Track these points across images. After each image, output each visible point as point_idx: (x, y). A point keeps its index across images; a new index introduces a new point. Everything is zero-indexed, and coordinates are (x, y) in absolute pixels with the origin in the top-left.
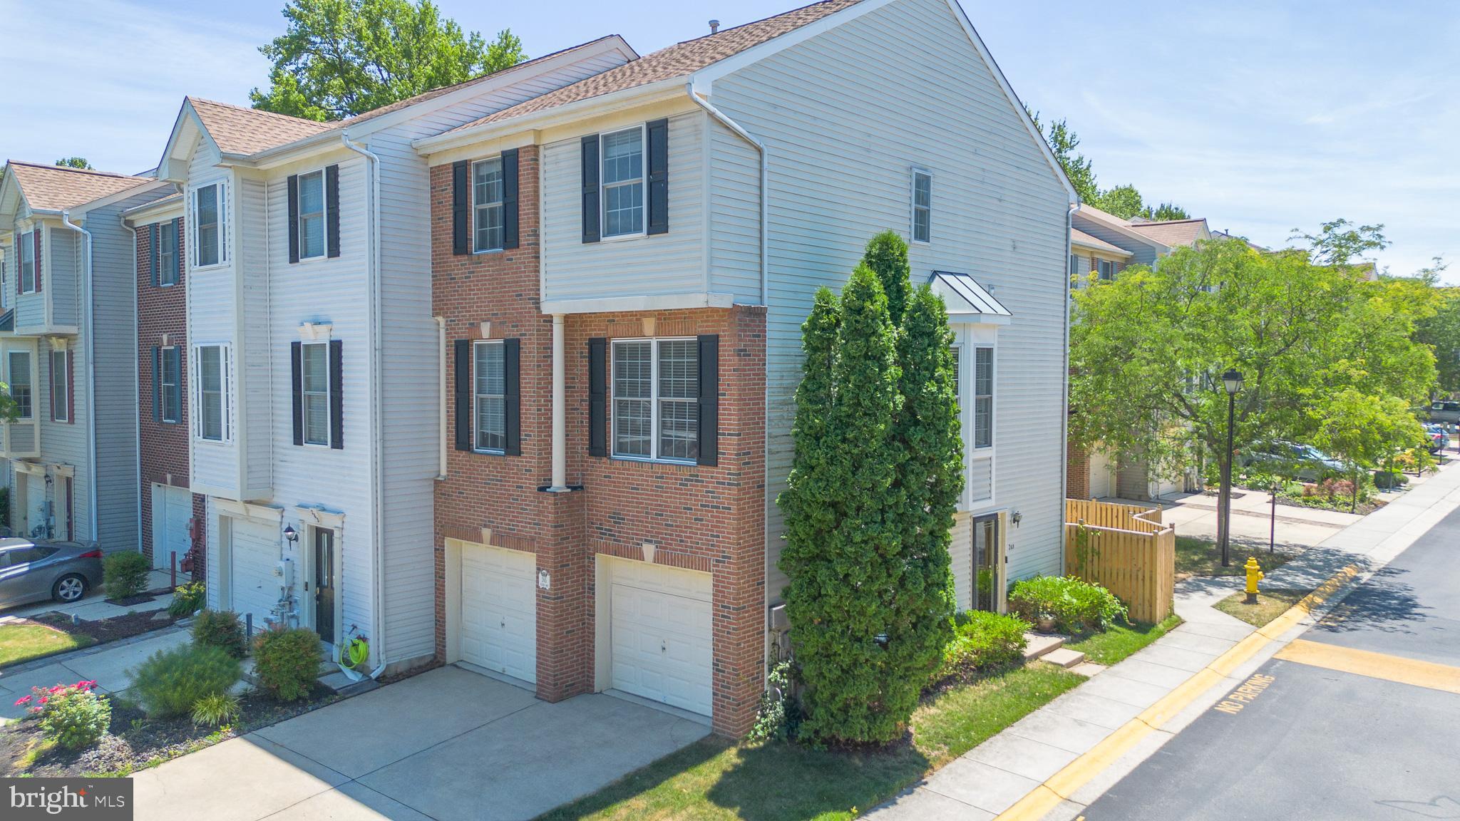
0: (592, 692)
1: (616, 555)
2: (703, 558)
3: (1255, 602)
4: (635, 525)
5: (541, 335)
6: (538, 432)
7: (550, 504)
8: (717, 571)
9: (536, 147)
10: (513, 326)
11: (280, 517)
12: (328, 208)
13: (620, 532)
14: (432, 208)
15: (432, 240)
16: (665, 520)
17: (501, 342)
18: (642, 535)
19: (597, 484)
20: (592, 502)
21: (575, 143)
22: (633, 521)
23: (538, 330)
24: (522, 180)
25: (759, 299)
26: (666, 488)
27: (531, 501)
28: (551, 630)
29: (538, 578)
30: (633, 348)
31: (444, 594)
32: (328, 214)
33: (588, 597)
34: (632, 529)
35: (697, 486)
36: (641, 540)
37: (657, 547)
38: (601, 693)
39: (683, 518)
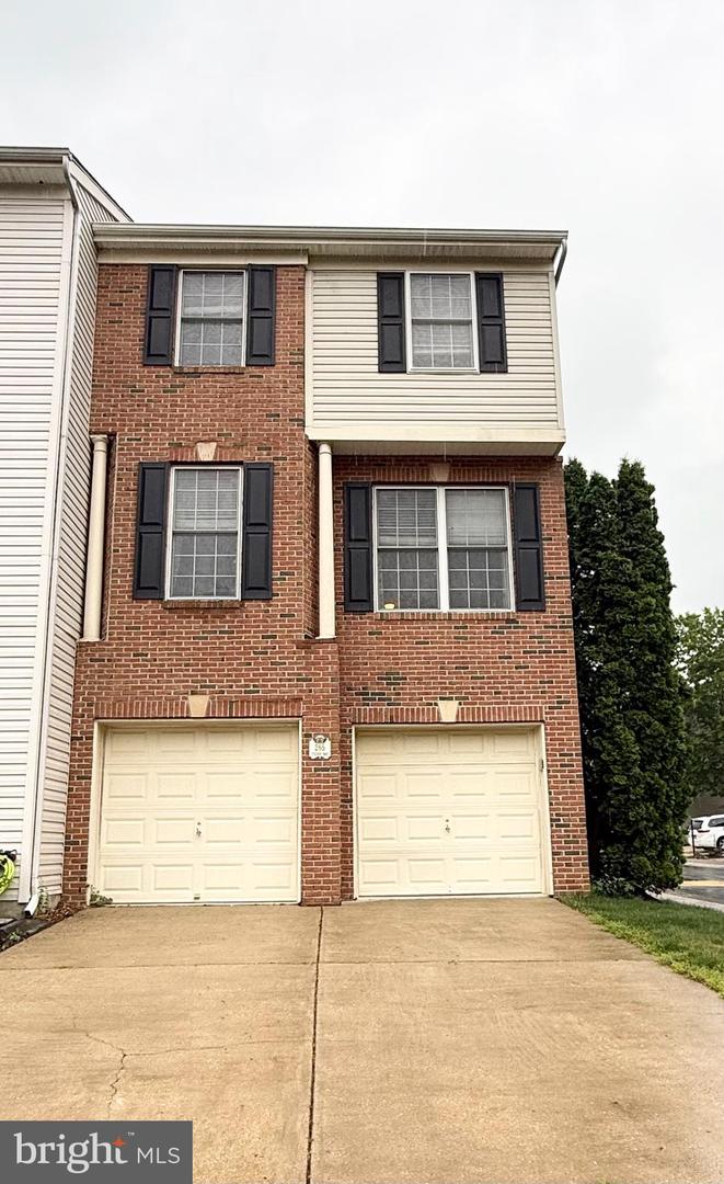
0: (352, 900)
2: (530, 708)
4: (424, 683)
8: (550, 719)
9: (306, 269)
10: (260, 449)
14: (98, 309)
16: (471, 673)
18: (436, 693)
19: (355, 643)
20: (349, 664)
22: (420, 679)
26: (472, 638)
29: (306, 747)
31: (88, 802)
34: (419, 689)
36: (435, 699)
37: (460, 703)
38: (357, 899)
39: (498, 668)
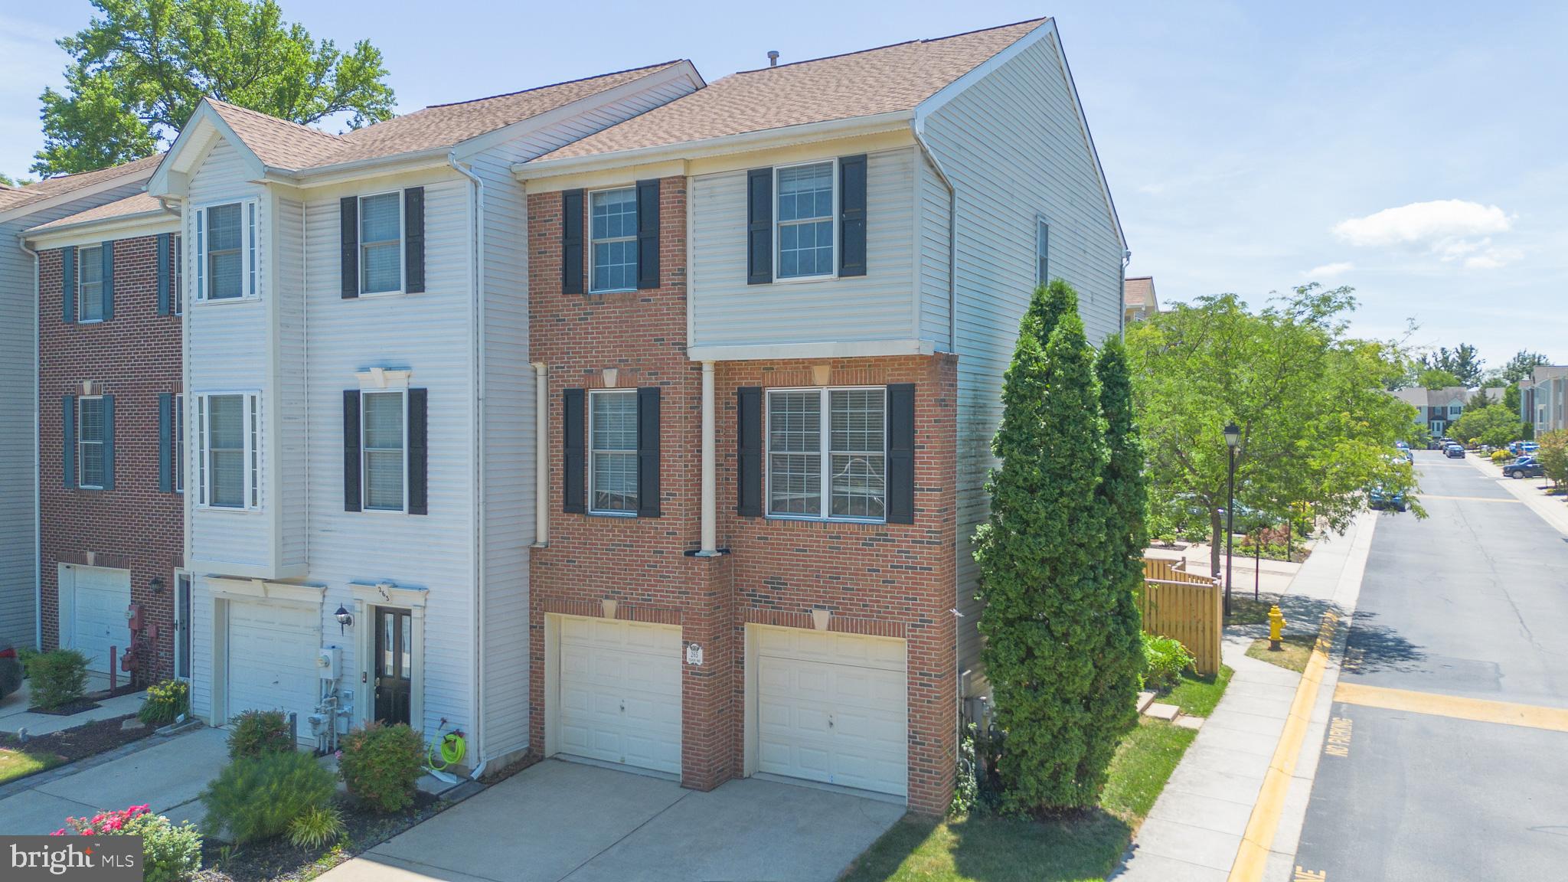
0: (741, 777)
1: (774, 624)
2: (894, 624)
3: (1280, 650)
4: (802, 590)
5: (688, 384)
6: (685, 490)
7: (703, 570)
8: (913, 636)
9: (685, 178)
10: (650, 374)
11: (321, 597)
12: (407, 236)
13: (780, 599)
14: (529, 241)
15: (530, 276)
16: (843, 583)
17: (634, 391)
18: (811, 601)
19: (747, 547)
20: (741, 566)
21: (741, 175)
22: (799, 585)
23: (686, 379)
24: (664, 213)
25: (948, 347)
26: (844, 549)
27: (677, 568)
28: (705, 710)
29: (685, 653)
30: (796, 400)
31: (543, 678)
32: (407, 244)
33: (736, 672)
34: (797, 595)
35: (887, 546)
36: (811, 606)
37: (832, 613)
38: (750, 777)
39: (867, 580)
